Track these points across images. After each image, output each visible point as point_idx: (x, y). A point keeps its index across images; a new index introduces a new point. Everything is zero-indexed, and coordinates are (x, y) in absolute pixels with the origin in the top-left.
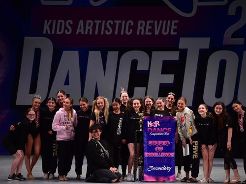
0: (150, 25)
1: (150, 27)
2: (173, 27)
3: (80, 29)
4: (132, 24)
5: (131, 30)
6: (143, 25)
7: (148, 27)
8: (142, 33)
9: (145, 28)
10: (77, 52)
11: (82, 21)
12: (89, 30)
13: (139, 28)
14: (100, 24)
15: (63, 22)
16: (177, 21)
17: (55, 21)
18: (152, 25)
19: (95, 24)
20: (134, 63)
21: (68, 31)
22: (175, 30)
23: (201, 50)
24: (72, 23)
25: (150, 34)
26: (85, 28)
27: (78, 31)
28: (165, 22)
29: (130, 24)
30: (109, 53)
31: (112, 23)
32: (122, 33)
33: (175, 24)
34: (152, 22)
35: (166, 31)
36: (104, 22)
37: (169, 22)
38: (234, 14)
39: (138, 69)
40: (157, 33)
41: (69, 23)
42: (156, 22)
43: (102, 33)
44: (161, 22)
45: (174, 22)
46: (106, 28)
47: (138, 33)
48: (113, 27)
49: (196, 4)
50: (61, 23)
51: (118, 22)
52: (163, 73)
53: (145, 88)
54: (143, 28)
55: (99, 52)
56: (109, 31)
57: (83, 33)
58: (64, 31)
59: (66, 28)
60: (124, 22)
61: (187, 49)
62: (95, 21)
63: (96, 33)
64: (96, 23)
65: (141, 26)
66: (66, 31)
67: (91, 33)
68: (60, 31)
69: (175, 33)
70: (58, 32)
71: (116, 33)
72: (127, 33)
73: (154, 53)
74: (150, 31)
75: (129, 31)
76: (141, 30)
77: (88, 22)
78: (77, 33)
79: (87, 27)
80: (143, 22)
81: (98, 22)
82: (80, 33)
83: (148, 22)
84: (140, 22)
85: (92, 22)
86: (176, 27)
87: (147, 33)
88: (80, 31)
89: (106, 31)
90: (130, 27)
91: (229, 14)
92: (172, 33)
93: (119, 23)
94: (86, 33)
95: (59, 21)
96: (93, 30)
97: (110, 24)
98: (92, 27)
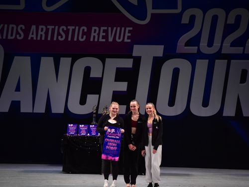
0: (104, 31)
1: (104, 34)
2: (127, 34)
3: (33, 34)
4: (86, 31)
5: (85, 37)
6: (97, 32)
7: (102, 34)
8: (96, 40)
9: (99, 34)
10: (29, 58)
11: (35, 26)
12: (41, 35)
13: (93, 34)
14: (53, 30)
15: (15, 26)
16: (131, 29)
17: (6, 26)
18: (106, 31)
19: (47, 30)
20: (88, 70)
21: (20, 36)
22: (128, 38)
23: (154, 58)
24: (24, 28)
25: (104, 40)
26: (38, 33)
27: (30, 36)
28: (119, 29)
29: (83, 30)
30: (62, 59)
31: (65, 29)
32: (75, 39)
33: (129, 31)
34: (106, 28)
35: (119, 38)
36: (57, 27)
37: (123, 29)
38: (187, 22)
39: (91, 76)
40: (111, 39)
41: (21, 28)
42: (110, 28)
43: (55, 39)
44: (115, 28)
45: (128, 29)
46: (59, 34)
47: (92, 40)
48: (67, 32)
49: (150, 11)
50: (13, 28)
51: (71, 28)
52: (116, 80)
53: (98, 95)
54: (97, 34)
55: (51, 59)
56: (62, 37)
57: (35, 39)
58: (16, 36)
59: (17, 33)
60: (77, 28)
61: (141, 57)
62: (48, 27)
63: (49, 39)
64: (49, 28)
65: (95, 32)
66: (18, 36)
67: (43, 39)
68: (12, 35)
69: (129, 41)
70: (9, 37)
71: (69, 39)
72: (81, 39)
73: (108, 60)
74: (103, 37)
75: (82, 38)
76: (94, 37)
77: (40, 27)
78: (29, 38)
79: (40, 33)
80: (97, 29)
81: (50, 27)
82: (32, 38)
83: (102, 28)
84: (93, 28)
85: (44, 27)
86: (130, 35)
87: (101, 40)
88: (32, 36)
89: (59, 37)
90: (84, 33)
91: (183, 22)
92: (126, 40)
93: (73, 29)
94: (39, 39)
95: (11, 26)
96: (45, 35)
97: (63, 29)
98: (45, 33)
